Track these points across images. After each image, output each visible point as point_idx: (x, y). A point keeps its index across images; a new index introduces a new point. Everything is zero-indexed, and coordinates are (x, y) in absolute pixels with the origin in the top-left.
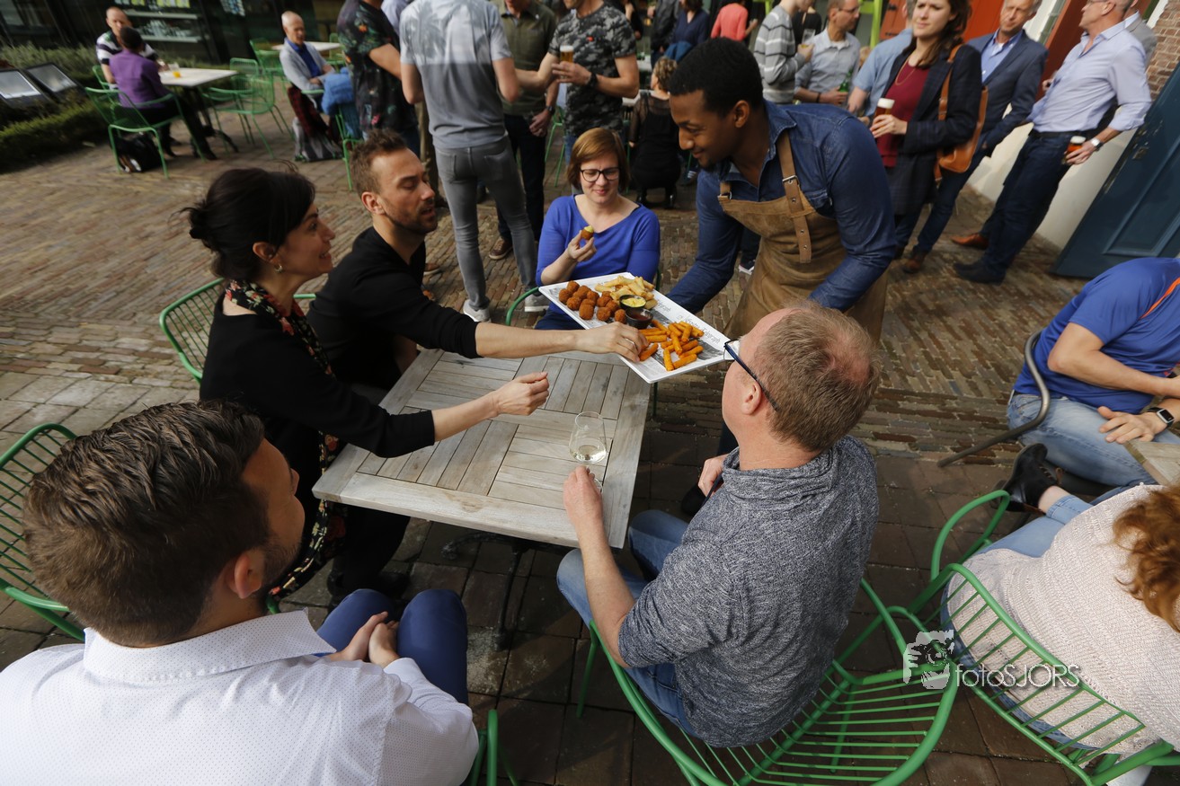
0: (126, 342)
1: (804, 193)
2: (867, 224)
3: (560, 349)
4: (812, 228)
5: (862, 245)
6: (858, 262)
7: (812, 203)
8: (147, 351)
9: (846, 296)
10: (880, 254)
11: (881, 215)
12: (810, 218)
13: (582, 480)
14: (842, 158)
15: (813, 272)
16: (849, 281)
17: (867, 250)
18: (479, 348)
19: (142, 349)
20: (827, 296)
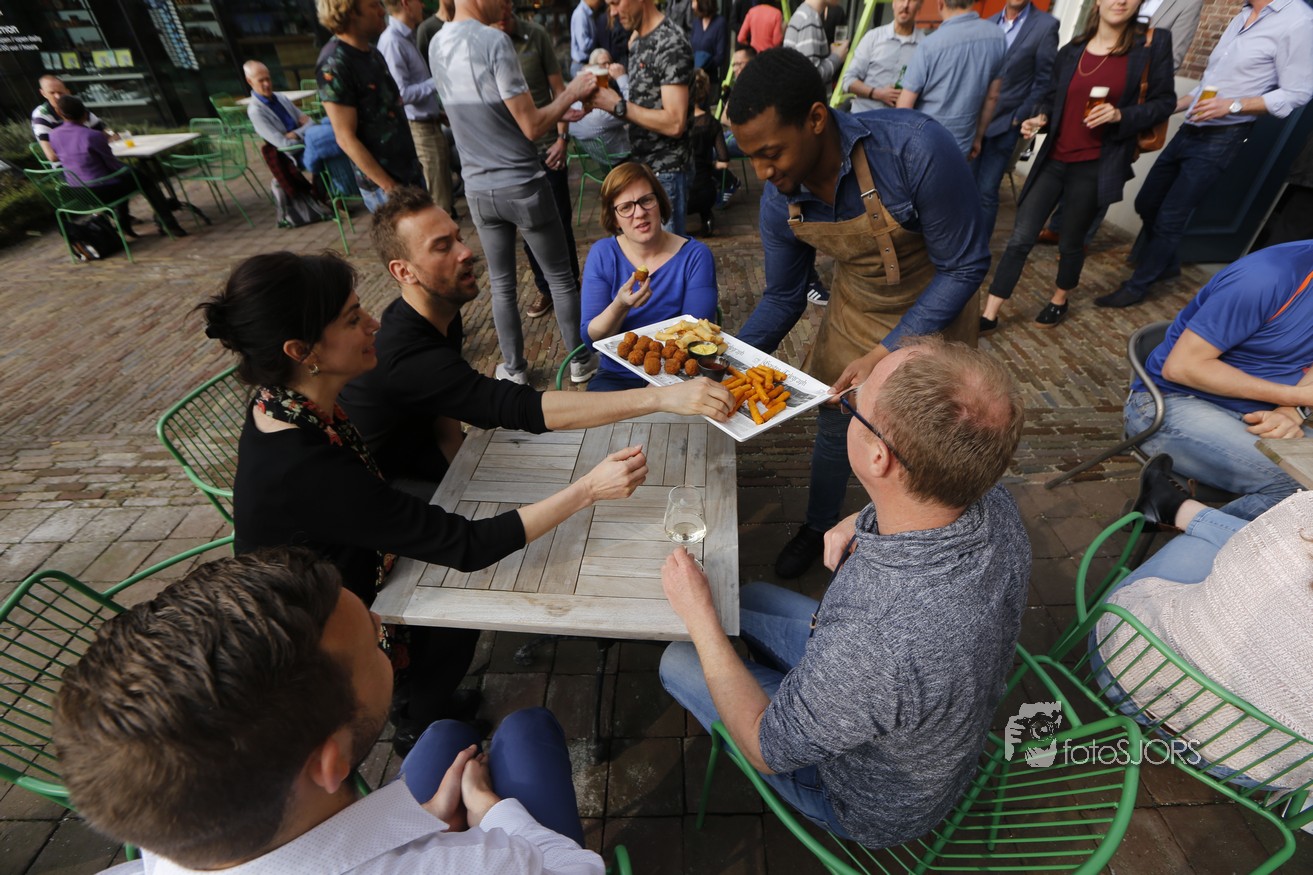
0: (109, 458)
1: (886, 207)
2: (957, 235)
3: (641, 413)
4: (898, 245)
5: (955, 259)
6: (950, 279)
7: (896, 217)
8: (136, 467)
9: (942, 318)
10: (975, 268)
11: (973, 223)
12: (894, 234)
13: (683, 565)
14: (926, 165)
15: (900, 295)
16: (944, 301)
17: (960, 264)
18: (548, 423)
19: (129, 465)
20: (921, 320)
